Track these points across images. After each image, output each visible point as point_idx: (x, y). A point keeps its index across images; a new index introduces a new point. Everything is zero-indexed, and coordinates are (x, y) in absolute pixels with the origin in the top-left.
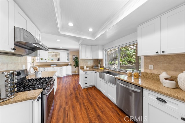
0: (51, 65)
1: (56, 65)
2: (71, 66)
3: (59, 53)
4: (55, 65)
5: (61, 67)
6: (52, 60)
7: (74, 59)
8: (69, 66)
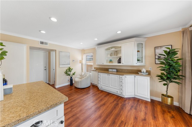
0: (110, 70)
1: (116, 70)
2: (148, 78)
3: (120, 47)
4: (114, 70)
5: (121, 76)
6: (111, 61)
7: (159, 58)
8: (142, 75)
